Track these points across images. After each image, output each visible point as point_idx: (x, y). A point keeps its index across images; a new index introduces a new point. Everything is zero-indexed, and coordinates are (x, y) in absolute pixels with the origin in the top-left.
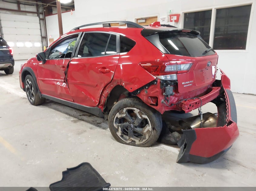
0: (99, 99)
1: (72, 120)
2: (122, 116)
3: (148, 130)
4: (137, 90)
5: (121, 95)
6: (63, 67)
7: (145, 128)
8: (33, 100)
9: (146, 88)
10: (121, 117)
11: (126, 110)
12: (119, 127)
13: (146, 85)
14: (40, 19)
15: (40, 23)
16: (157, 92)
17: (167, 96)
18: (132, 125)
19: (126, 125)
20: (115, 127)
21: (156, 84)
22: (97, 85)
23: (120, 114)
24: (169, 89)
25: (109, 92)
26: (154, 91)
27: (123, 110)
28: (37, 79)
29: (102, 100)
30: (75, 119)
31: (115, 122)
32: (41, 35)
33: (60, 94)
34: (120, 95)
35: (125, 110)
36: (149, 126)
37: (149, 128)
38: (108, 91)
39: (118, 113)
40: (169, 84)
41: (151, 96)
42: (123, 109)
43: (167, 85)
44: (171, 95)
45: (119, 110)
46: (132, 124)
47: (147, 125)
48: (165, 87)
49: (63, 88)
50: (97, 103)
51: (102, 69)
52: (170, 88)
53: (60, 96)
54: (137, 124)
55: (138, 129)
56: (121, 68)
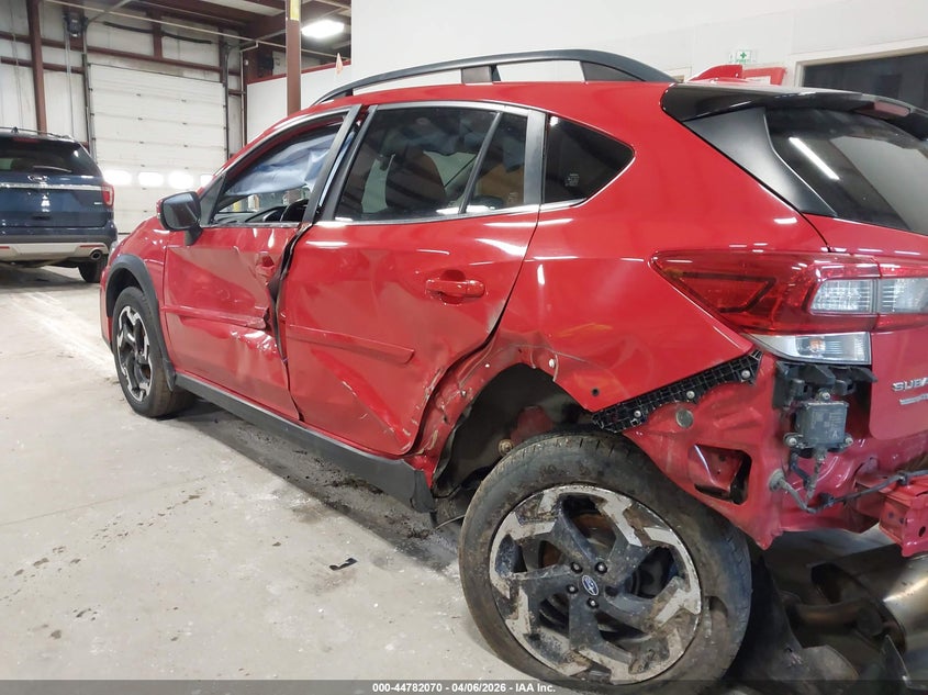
0: (416, 423)
1: (297, 503)
2: (537, 532)
3: (682, 609)
4: (632, 404)
5: (528, 409)
6: (267, 262)
7: (664, 600)
8: (145, 394)
9: (683, 398)
10: (529, 539)
11: (558, 502)
12: (517, 593)
13: (687, 383)
14: (229, 93)
15: (226, 107)
16: (752, 424)
17: (808, 453)
18: (587, 579)
19: (559, 582)
20: (497, 591)
21: (748, 381)
22: (413, 354)
23: (523, 519)
24: (826, 418)
25: (471, 397)
26: (731, 421)
27: (540, 497)
28: (162, 307)
29: (432, 433)
30: (312, 502)
31: (499, 559)
32: (227, 149)
33: (248, 381)
34: (523, 410)
35: (549, 498)
36: (688, 589)
37: (685, 596)
38: (463, 391)
39: (512, 518)
40: (828, 387)
41: (707, 442)
42: (536, 491)
43: (813, 390)
44: (833, 450)
45: (520, 500)
46: (591, 574)
47: (675, 581)
48: (798, 399)
49: (261, 355)
50: (406, 441)
51: (442, 279)
52: (831, 409)
53: (247, 389)
54: (616, 575)
55: (624, 605)
56: (541, 280)
